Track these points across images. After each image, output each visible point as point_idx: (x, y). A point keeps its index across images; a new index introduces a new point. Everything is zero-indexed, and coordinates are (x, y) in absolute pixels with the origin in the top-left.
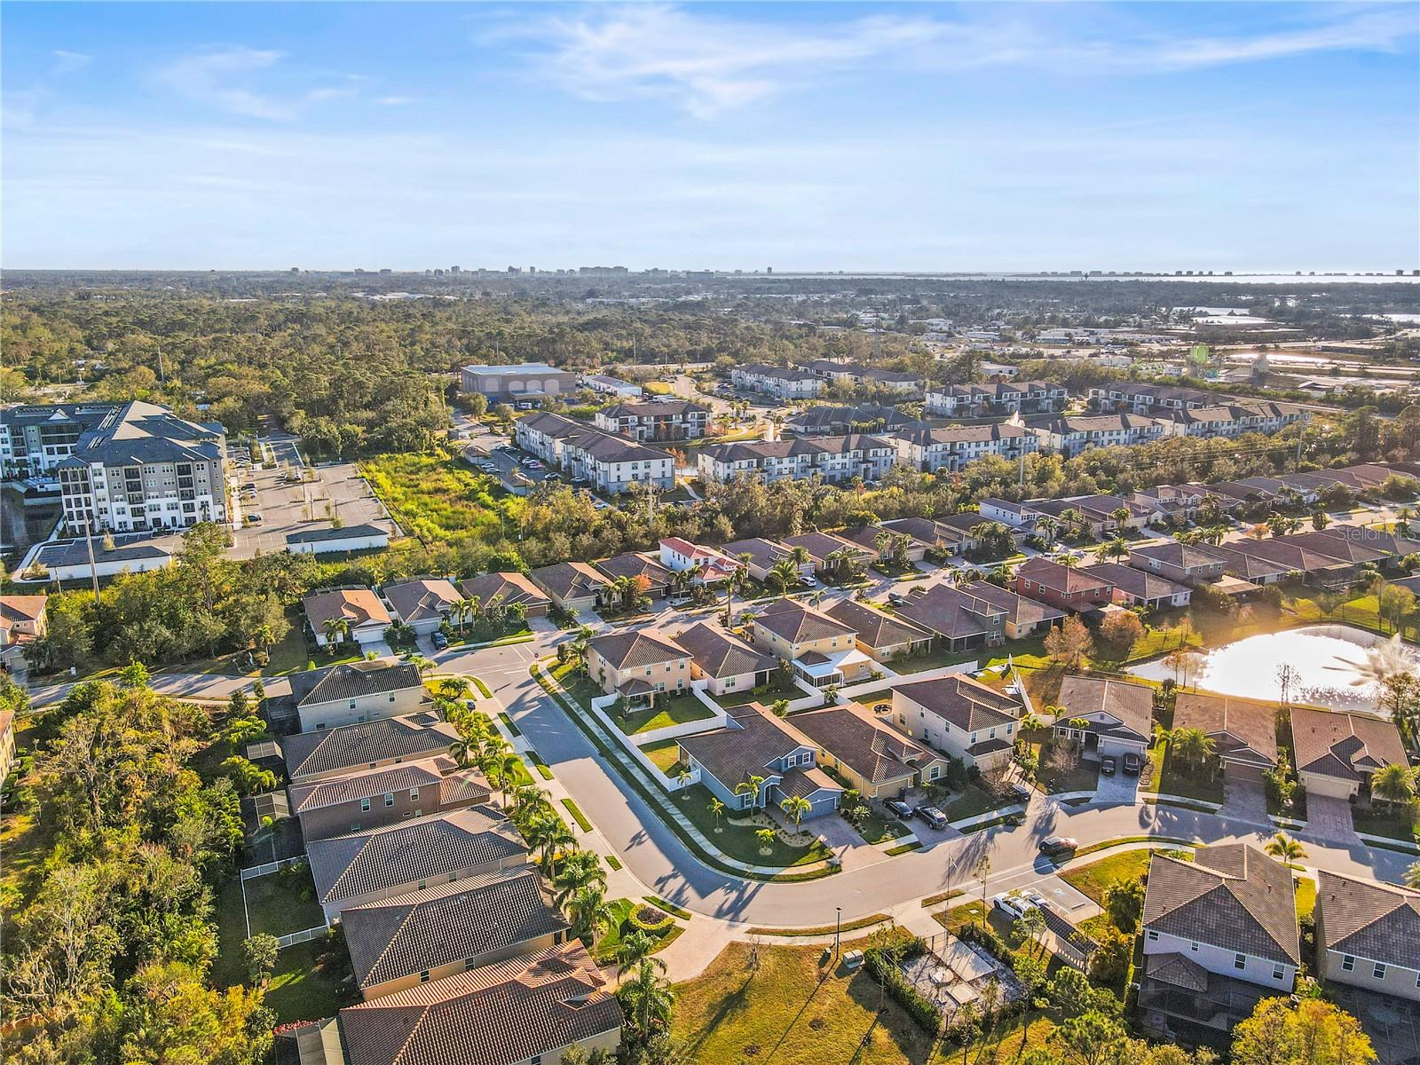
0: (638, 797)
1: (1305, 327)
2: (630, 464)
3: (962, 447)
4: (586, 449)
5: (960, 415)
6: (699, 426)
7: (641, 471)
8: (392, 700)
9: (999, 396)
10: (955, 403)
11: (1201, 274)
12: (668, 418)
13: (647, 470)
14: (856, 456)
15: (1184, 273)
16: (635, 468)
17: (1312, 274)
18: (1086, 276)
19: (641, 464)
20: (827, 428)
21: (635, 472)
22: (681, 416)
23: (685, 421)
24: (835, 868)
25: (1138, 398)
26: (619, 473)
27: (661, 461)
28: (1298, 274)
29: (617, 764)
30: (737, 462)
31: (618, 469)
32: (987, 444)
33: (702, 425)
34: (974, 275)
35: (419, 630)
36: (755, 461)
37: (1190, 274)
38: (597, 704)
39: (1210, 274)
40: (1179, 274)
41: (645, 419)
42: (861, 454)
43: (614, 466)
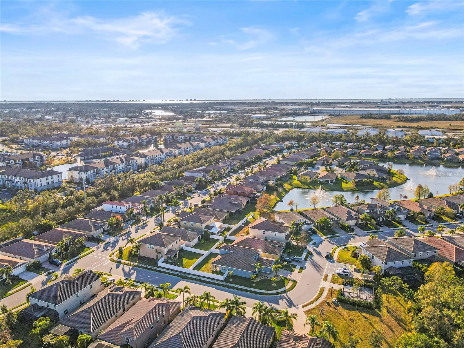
0: (216, 286)
1: (188, 115)
2: (45, 178)
3: (155, 157)
4: (15, 176)
5: (130, 147)
6: (41, 161)
7: (50, 181)
8: (91, 288)
9: (140, 140)
10: (127, 143)
11: (136, 101)
12: (28, 159)
13: (52, 180)
14: (126, 164)
15: (131, 100)
16: (47, 179)
17: (166, 101)
18: (108, 101)
19: (50, 178)
20: (92, 156)
21: (48, 181)
22: (33, 158)
23: (35, 160)
24: (295, 282)
25: (179, 137)
26: (41, 183)
27: (57, 175)
28: (163, 100)
29: (193, 279)
30: (90, 171)
31: (41, 181)
32: (161, 155)
33: (42, 161)
34: (61, 102)
35: (42, 261)
36: (95, 170)
37: (133, 101)
38: (160, 263)
39: (139, 101)
40: (130, 101)
41: (18, 161)
42: (128, 163)
43: (39, 180)
